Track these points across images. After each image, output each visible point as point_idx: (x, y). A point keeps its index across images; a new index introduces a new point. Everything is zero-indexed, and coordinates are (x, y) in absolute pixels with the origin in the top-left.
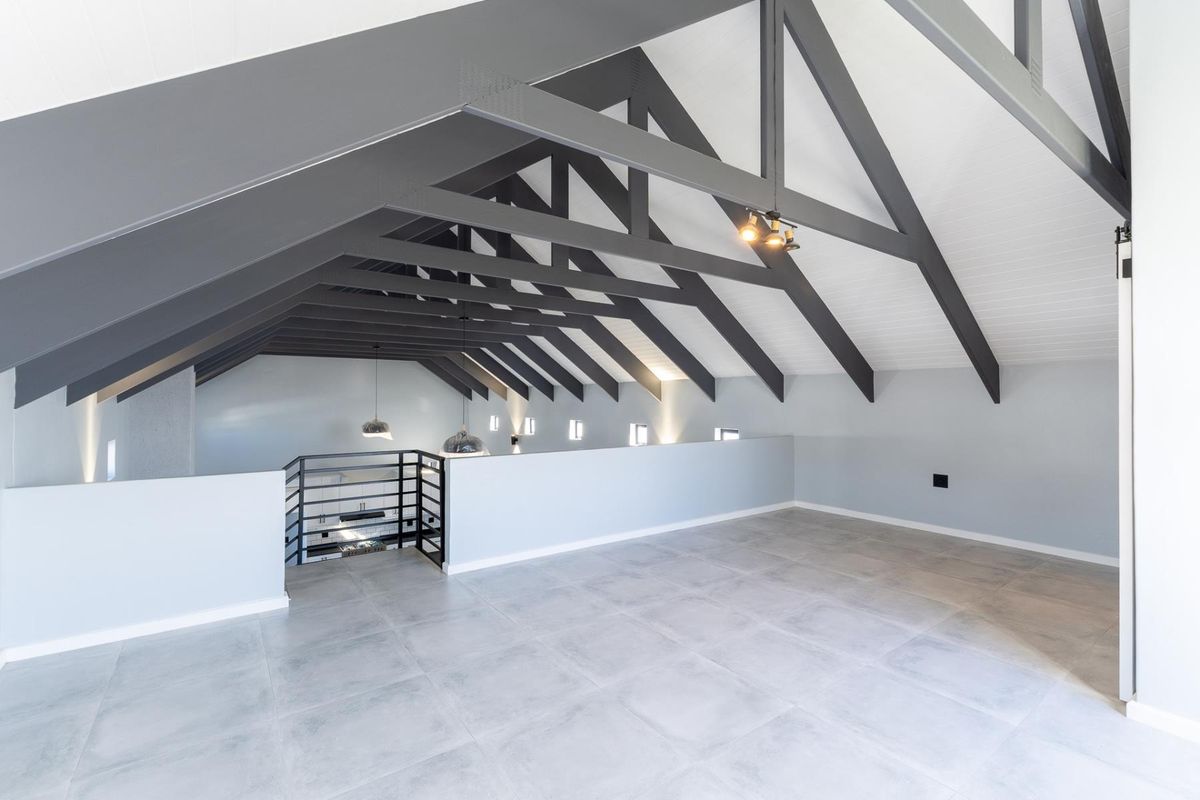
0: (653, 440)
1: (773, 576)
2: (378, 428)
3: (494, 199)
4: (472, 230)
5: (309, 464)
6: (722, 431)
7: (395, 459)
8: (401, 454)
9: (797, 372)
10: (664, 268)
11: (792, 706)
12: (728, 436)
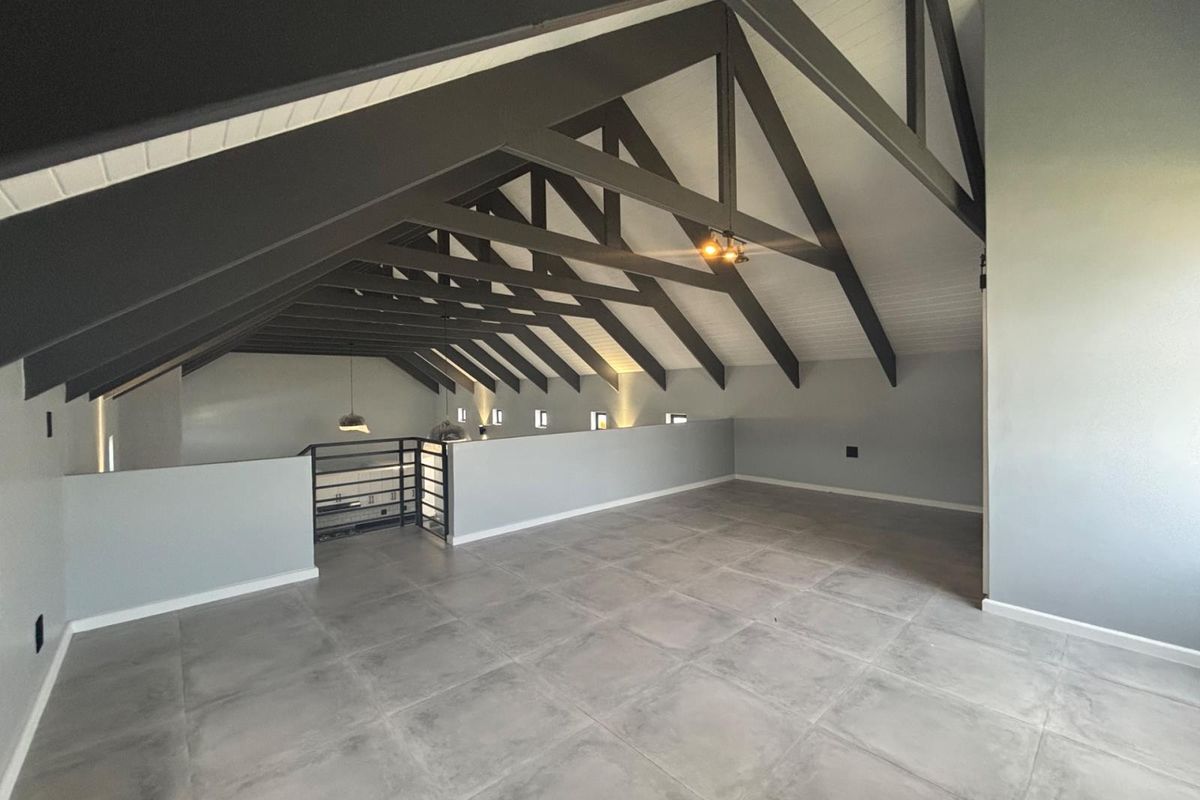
0: (611, 424)
1: (725, 532)
2: (354, 421)
3: (474, 208)
4: (451, 236)
5: (320, 452)
6: (672, 417)
7: (395, 446)
8: (401, 441)
9: (738, 363)
10: (627, 274)
11: (752, 622)
12: (677, 420)
